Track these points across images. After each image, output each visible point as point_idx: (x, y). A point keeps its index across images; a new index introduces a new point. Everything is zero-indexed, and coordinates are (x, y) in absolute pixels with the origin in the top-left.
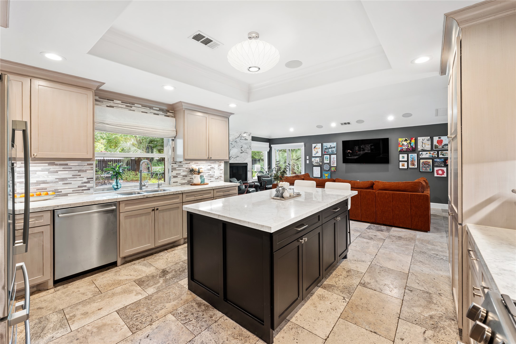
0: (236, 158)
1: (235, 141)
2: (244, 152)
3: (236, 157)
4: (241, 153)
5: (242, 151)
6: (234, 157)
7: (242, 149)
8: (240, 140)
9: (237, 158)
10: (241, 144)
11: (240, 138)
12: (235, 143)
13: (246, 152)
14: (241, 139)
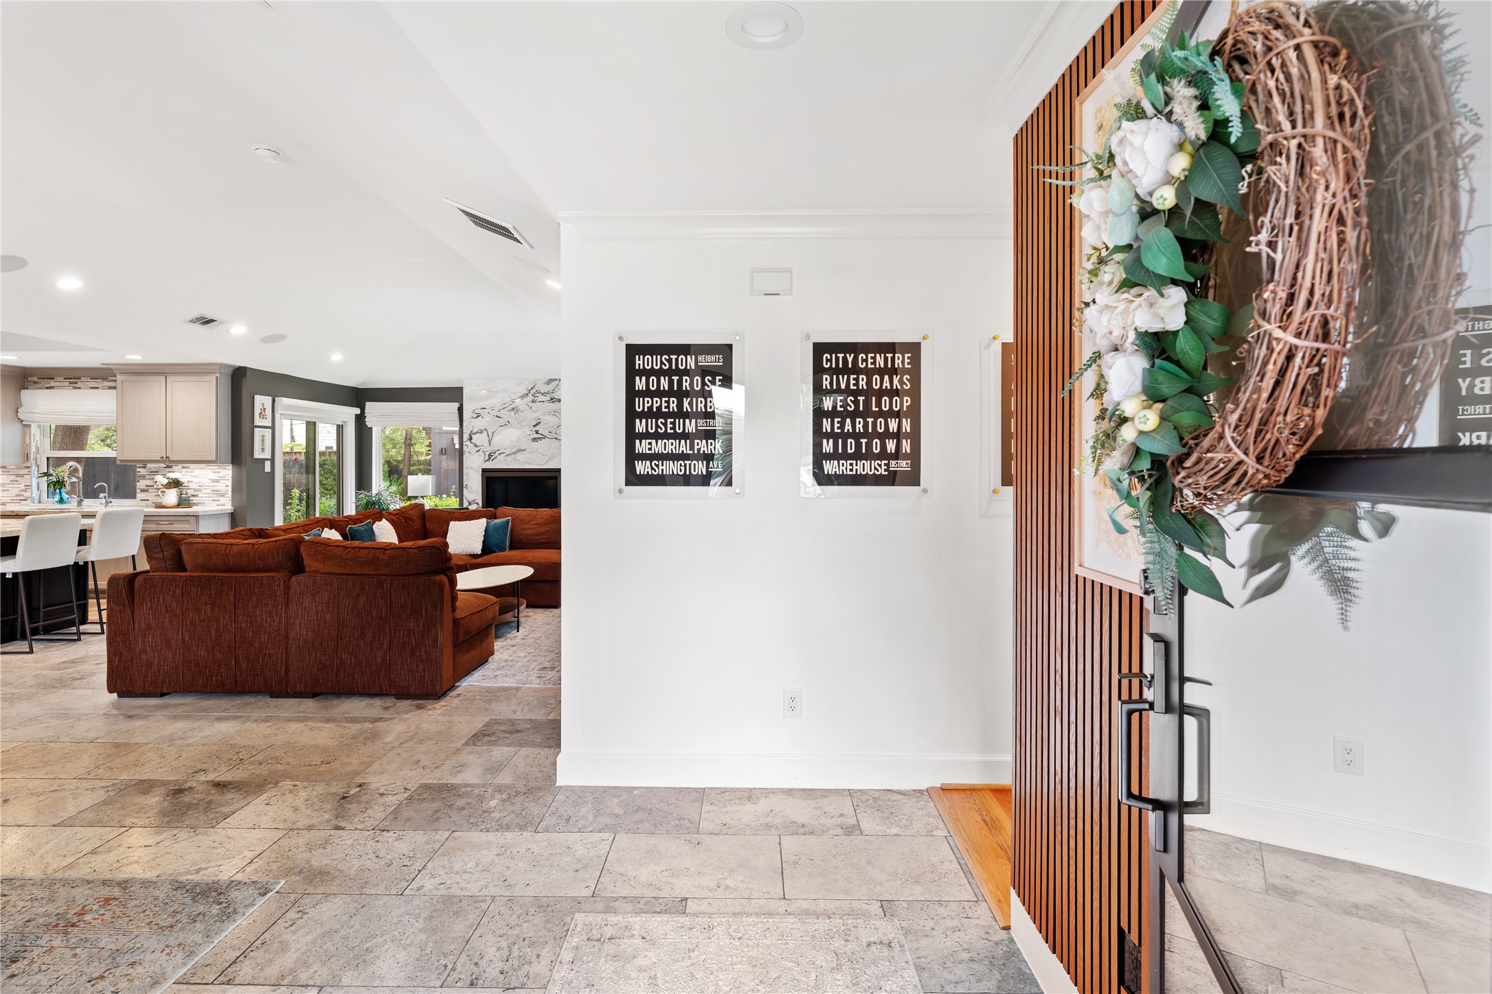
0: (513, 456)
1: (511, 407)
2: (545, 437)
3: (514, 453)
4: (535, 440)
5: (540, 436)
6: (507, 452)
7: (537, 428)
8: (531, 404)
9: (519, 456)
10: (535, 415)
11: (530, 397)
12: (513, 413)
13: (556, 436)
14: (533, 401)
